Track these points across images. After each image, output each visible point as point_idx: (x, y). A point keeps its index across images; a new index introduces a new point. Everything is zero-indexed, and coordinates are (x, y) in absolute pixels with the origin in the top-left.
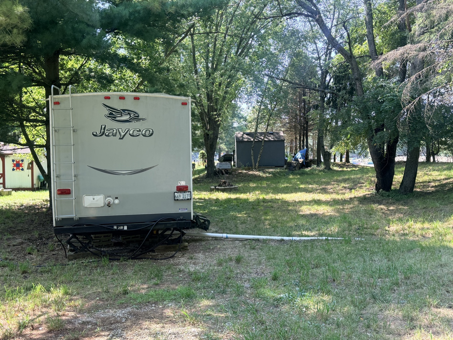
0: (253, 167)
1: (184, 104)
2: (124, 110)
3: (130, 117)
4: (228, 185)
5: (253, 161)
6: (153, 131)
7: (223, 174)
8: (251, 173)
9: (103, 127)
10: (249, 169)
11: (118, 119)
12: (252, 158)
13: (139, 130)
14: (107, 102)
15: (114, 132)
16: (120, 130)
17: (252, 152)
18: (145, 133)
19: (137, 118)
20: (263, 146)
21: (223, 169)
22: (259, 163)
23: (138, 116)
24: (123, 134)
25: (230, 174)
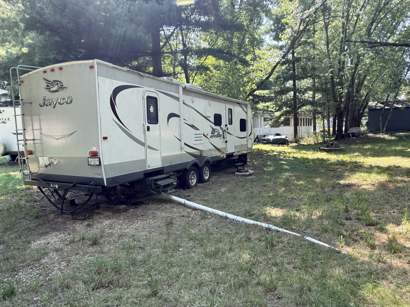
0: (381, 131)
1: (92, 67)
2: (54, 81)
3: (58, 87)
4: (334, 147)
5: (381, 125)
6: (72, 99)
7: (350, 137)
8: (378, 136)
9: (44, 97)
10: (376, 133)
11: (51, 89)
12: (381, 123)
13: (63, 98)
14: (46, 76)
15: (50, 102)
16: (53, 99)
17: (381, 118)
18: (67, 101)
19: (62, 88)
20: (391, 112)
21: (351, 133)
22: (386, 127)
23: (62, 86)
24: (55, 103)
25: (357, 137)
